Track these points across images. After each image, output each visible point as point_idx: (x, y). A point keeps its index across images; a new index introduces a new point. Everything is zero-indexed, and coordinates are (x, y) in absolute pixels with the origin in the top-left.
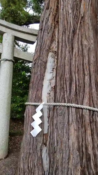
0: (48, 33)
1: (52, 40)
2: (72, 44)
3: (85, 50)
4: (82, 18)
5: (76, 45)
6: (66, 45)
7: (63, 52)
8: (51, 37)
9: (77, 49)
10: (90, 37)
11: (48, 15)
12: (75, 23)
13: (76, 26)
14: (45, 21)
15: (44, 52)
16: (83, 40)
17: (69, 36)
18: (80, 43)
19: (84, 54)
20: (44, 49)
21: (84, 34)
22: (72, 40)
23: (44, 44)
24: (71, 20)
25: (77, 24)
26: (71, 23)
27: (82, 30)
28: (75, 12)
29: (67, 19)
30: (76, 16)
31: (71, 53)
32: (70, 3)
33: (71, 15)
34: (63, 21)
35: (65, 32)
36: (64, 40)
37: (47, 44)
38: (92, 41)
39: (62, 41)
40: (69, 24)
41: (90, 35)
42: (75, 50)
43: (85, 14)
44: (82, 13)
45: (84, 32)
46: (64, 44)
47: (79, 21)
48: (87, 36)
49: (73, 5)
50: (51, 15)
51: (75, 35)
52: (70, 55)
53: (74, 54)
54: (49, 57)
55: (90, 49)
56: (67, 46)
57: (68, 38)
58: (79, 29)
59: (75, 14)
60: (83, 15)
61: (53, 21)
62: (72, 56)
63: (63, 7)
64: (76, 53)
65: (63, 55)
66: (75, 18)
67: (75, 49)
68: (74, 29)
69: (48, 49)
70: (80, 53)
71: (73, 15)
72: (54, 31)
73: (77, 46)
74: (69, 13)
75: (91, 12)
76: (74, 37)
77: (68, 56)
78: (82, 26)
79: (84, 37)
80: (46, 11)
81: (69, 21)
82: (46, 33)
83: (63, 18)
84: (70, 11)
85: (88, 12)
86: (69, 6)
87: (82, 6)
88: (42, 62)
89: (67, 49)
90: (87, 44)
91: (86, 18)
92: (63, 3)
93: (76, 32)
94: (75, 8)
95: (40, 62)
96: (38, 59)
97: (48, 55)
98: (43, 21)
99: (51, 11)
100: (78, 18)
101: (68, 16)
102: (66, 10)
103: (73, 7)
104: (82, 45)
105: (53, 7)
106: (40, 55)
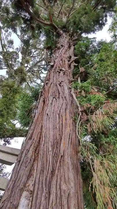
0: (26, 167)
1: (29, 176)
2: (50, 188)
3: (64, 196)
4: (62, 156)
5: (53, 190)
6: (42, 187)
7: (39, 196)
8: (29, 172)
9: (55, 194)
10: (69, 179)
11: (29, 146)
12: (54, 161)
13: (56, 165)
14: (25, 152)
15: (17, 190)
16: (62, 183)
17: (47, 177)
18: (58, 187)
19: (62, 202)
20: (18, 186)
21: (63, 176)
22: (50, 182)
23: (19, 180)
24: (50, 158)
25: (57, 164)
26: (50, 162)
27: (61, 171)
28: (55, 151)
29: (46, 157)
30: (56, 154)
31: (47, 200)
32: (51, 140)
33: (51, 153)
34: (43, 157)
35: (43, 171)
36: (41, 180)
37: (23, 180)
38: (72, 184)
39: (39, 181)
40: (48, 162)
41: (70, 177)
42: (52, 197)
43: (64, 153)
44: (62, 152)
45: (63, 174)
46: (40, 186)
47: (59, 161)
48: (67, 178)
49: (53, 143)
50: (32, 146)
51: (54, 177)
52: (46, 203)
53: (51, 202)
54: (22, 198)
55: (70, 194)
56: (43, 190)
57: (46, 179)
58: (58, 169)
59: (55, 152)
60: (62, 154)
61: (34, 153)
62: (49, 205)
63: (44, 143)
64: (53, 201)
65: (38, 201)
66: (55, 156)
67: (52, 195)
68: (53, 169)
69: (22, 187)
70: (58, 201)
71: (53, 153)
72: (33, 165)
73: (55, 191)
74: (50, 150)
75: (71, 150)
76: (52, 178)
77: (44, 204)
78: (61, 165)
79: (63, 180)
80: (28, 141)
81: (48, 159)
82: (23, 167)
83: (43, 154)
84: (50, 149)
85: (68, 150)
86: (50, 144)
87: (62, 145)
88: (11, 206)
89: (43, 194)
90: (66, 189)
91: (66, 157)
92: (45, 139)
93: (55, 173)
94: (56, 146)
95: (8, 206)
96: (7, 201)
97: (21, 196)
98: (23, 152)
99: (33, 142)
100: (57, 156)
101: (48, 154)
102: (46, 146)
103: (53, 145)
104: (60, 189)
105: (36, 138)
106: (11, 195)
